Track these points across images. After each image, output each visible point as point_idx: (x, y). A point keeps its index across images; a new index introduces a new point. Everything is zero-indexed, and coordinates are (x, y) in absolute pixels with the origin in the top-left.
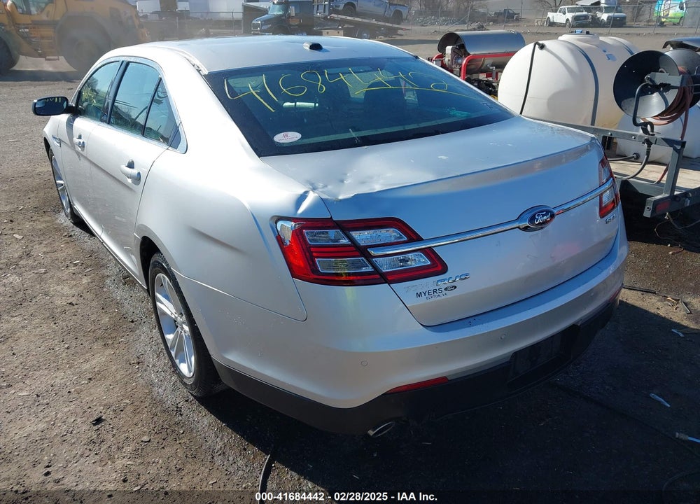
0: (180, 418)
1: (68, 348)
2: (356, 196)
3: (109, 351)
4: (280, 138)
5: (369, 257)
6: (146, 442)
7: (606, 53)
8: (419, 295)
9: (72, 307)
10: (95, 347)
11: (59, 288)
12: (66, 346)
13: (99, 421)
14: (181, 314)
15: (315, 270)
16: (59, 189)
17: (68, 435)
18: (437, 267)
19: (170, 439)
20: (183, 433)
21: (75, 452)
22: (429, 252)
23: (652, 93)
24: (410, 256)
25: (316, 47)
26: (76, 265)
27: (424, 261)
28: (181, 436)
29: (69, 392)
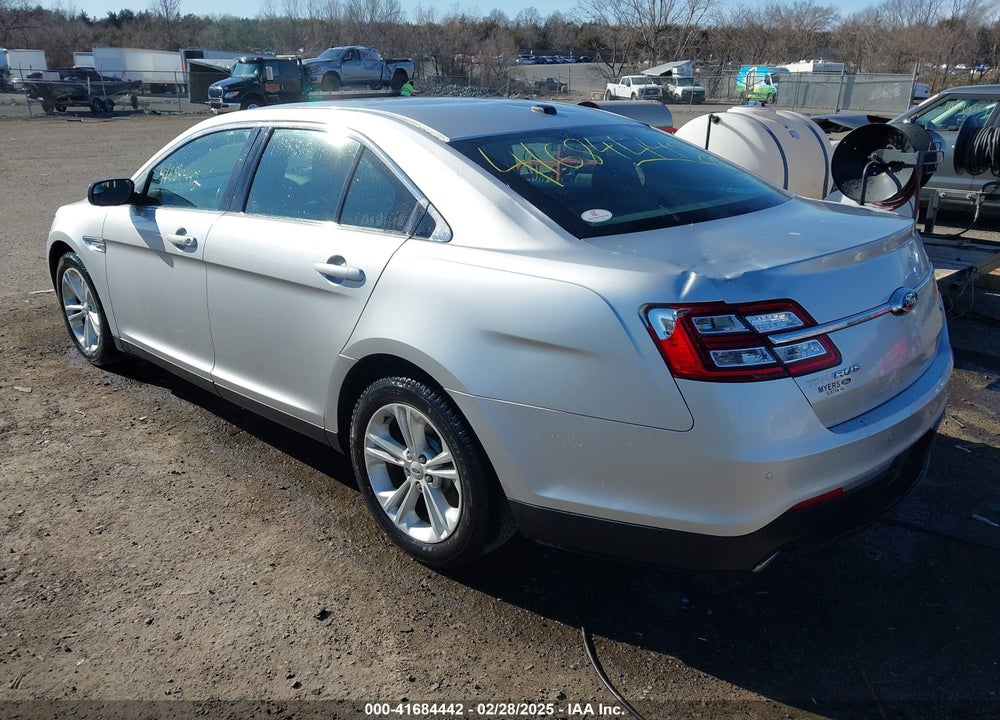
0: (435, 599)
1: (211, 529)
2: (746, 275)
3: (273, 529)
4: (588, 216)
5: (770, 346)
6: (408, 632)
7: (789, 129)
8: (821, 390)
9: (179, 477)
10: (250, 524)
11: (141, 454)
12: (207, 527)
13: (324, 615)
14: (422, 456)
15: (710, 366)
16: (70, 318)
17: (292, 635)
18: (832, 358)
19: (439, 624)
20: (451, 616)
21: (317, 655)
22: (824, 339)
23: (878, 174)
24: (804, 345)
25: (550, 111)
26: (144, 422)
27: (819, 350)
28: (451, 620)
29: (254, 584)
